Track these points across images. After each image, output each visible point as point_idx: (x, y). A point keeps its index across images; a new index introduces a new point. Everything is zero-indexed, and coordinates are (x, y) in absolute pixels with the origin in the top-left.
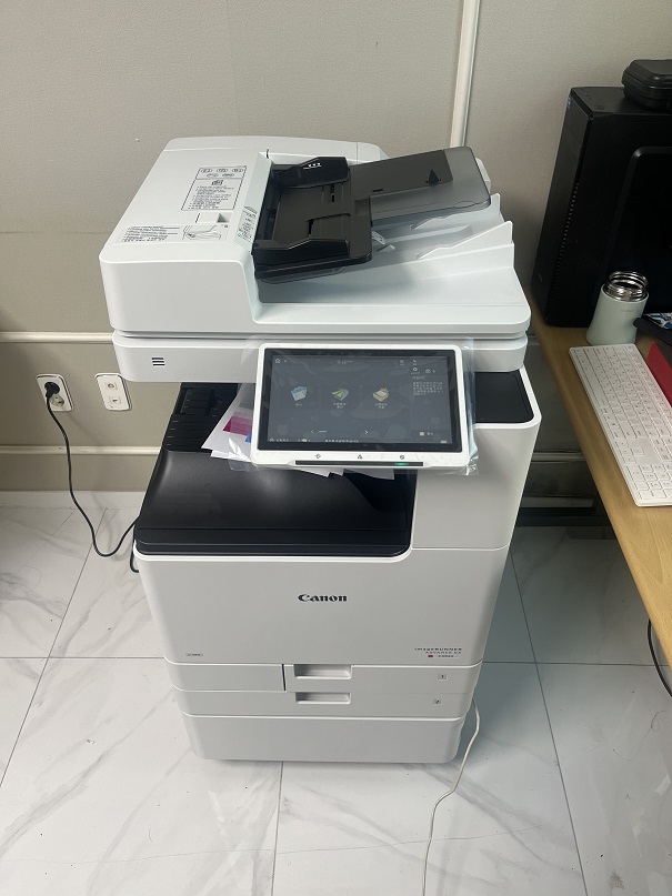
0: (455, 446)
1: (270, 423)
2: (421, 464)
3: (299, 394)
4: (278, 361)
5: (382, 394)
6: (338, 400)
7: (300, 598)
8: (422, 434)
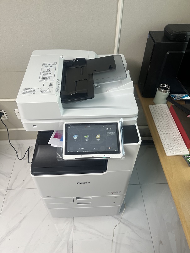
0: (119, 152)
1: (68, 147)
2: (110, 157)
4: (69, 127)
5: (98, 136)
7: (77, 183)
8: (110, 148)
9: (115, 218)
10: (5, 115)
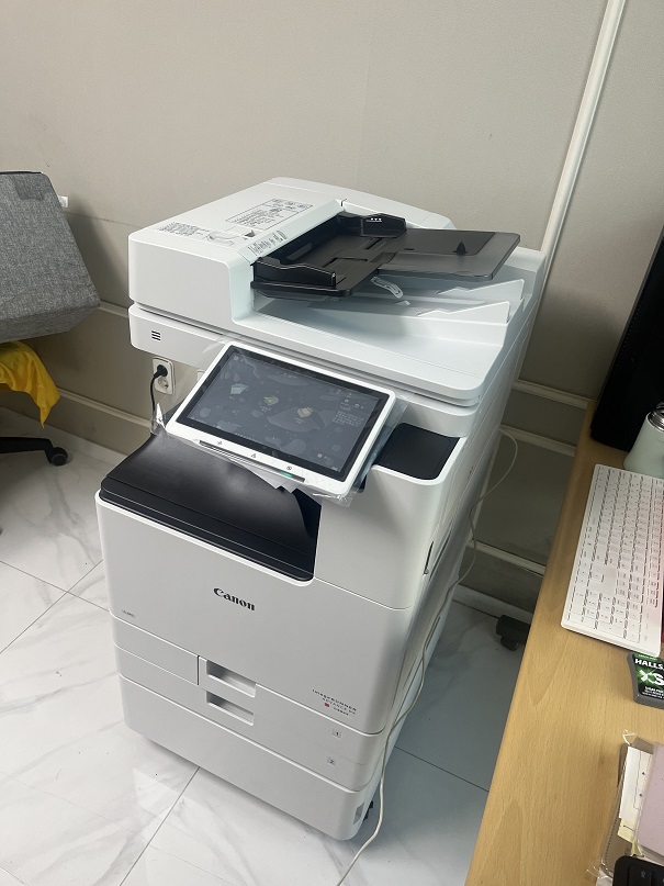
2: (303, 480)
3: (237, 390)
4: (236, 358)
5: (306, 412)
6: (266, 405)
7: (216, 590)
8: (320, 456)
9: (332, 856)
10: (169, 377)
